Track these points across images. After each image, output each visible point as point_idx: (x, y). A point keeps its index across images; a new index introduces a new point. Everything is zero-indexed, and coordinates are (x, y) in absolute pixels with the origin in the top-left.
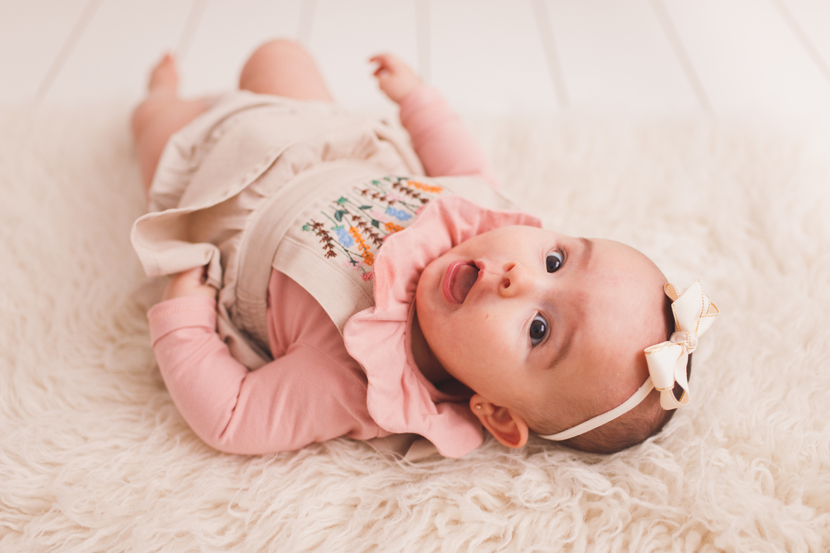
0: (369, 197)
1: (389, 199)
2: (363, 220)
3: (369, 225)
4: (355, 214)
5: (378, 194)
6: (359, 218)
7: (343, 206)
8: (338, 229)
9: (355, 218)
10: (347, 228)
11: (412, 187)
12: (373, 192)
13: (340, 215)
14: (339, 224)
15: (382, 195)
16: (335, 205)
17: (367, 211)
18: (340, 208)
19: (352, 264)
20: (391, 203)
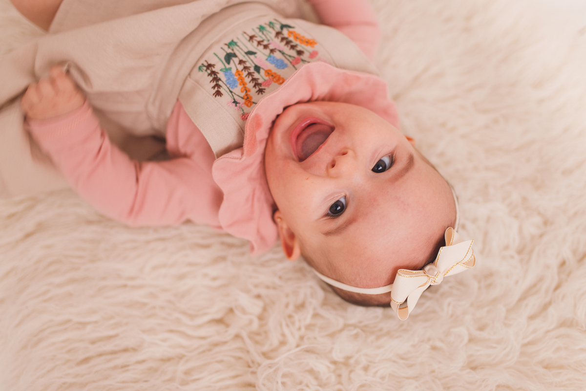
0: (255, 43)
1: (271, 47)
2: (248, 65)
3: (252, 70)
4: (241, 57)
5: (263, 41)
6: (244, 62)
7: (233, 50)
8: (227, 71)
9: (241, 62)
10: (234, 71)
11: (291, 38)
12: (259, 39)
13: (229, 57)
14: (228, 66)
15: (265, 43)
16: (226, 48)
17: (252, 57)
18: (229, 51)
19: (234, 104)
20: (272, 51)
